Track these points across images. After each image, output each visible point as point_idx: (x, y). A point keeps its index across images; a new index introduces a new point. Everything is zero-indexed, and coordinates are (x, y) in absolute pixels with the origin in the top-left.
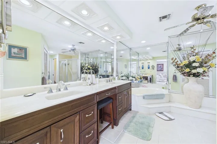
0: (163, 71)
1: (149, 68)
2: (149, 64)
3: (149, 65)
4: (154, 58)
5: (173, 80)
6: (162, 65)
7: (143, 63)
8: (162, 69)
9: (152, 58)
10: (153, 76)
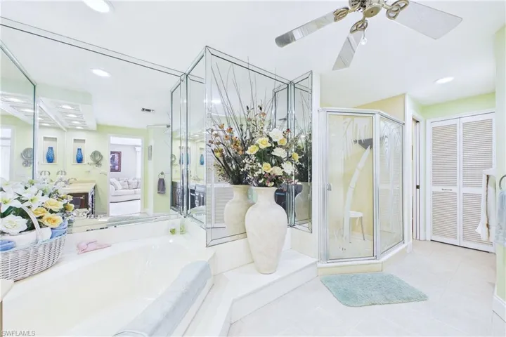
0: (119, 170)
1: (80, 160)
2: (79, 145)
3: (79, 150)
4: (101, 129)
5: (159, 190)
6: (116, 156)
7: (55, 139)
8: (117, 167)
9: (94, 127)
10: (100, 187)
